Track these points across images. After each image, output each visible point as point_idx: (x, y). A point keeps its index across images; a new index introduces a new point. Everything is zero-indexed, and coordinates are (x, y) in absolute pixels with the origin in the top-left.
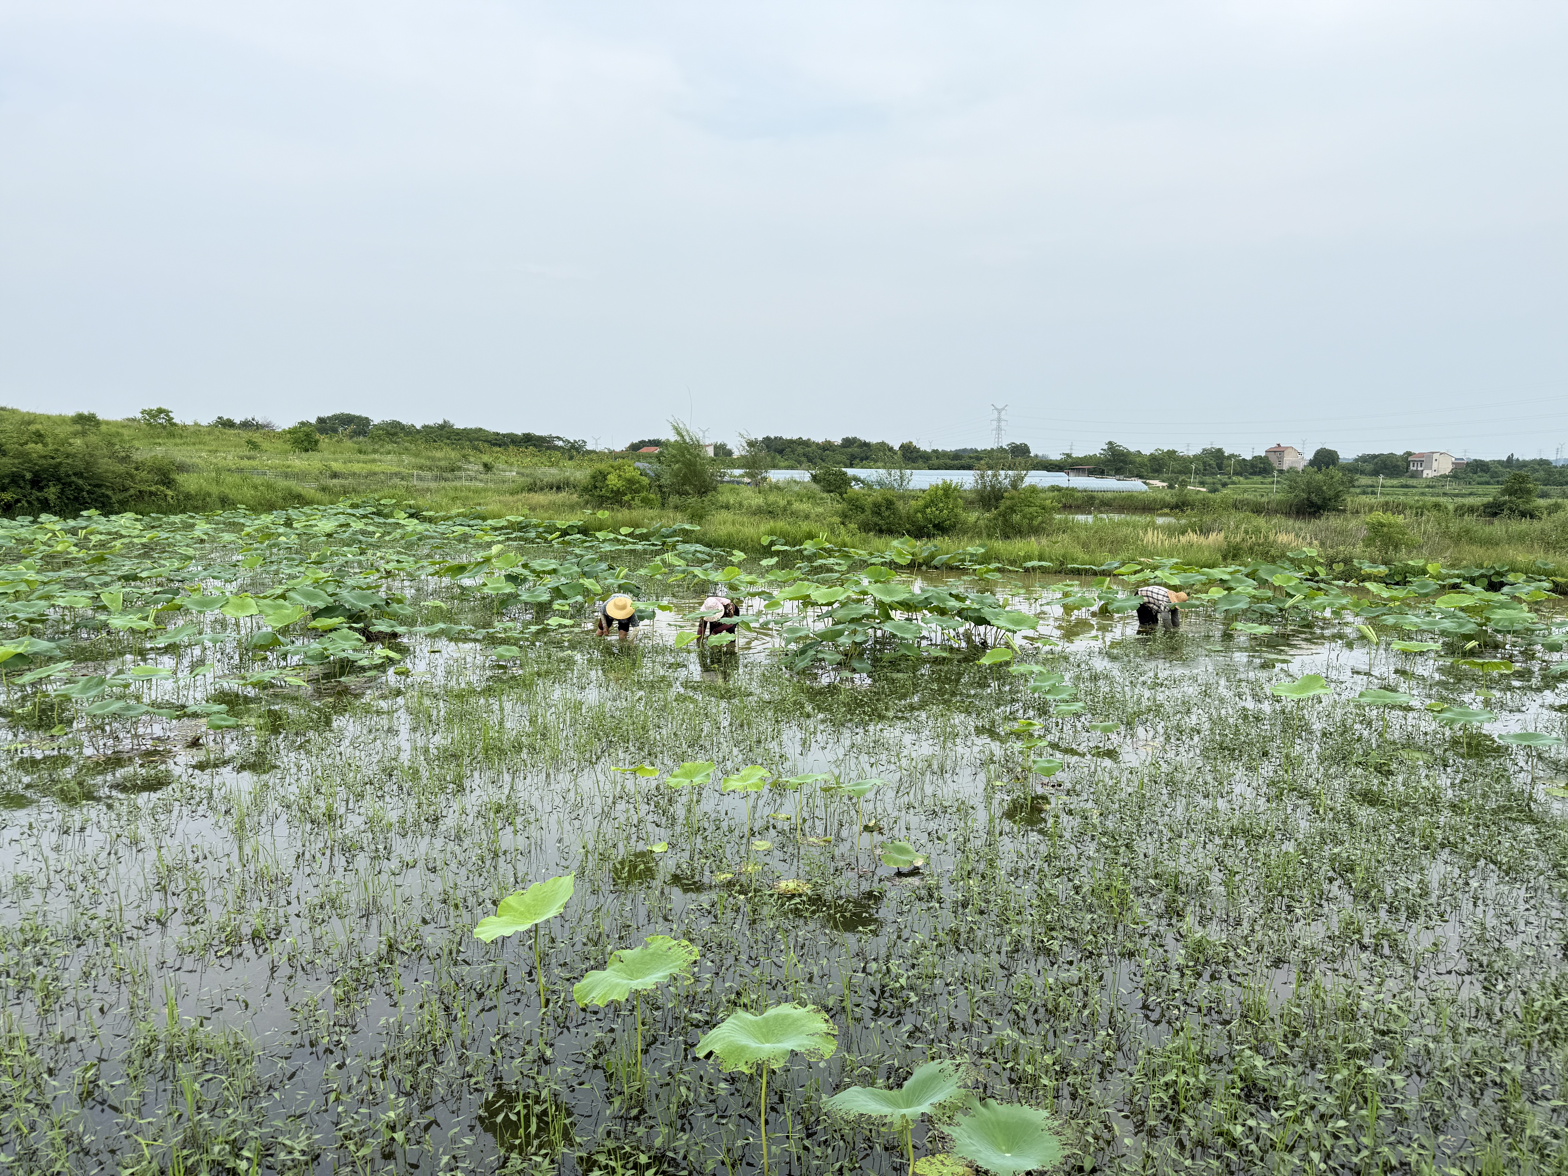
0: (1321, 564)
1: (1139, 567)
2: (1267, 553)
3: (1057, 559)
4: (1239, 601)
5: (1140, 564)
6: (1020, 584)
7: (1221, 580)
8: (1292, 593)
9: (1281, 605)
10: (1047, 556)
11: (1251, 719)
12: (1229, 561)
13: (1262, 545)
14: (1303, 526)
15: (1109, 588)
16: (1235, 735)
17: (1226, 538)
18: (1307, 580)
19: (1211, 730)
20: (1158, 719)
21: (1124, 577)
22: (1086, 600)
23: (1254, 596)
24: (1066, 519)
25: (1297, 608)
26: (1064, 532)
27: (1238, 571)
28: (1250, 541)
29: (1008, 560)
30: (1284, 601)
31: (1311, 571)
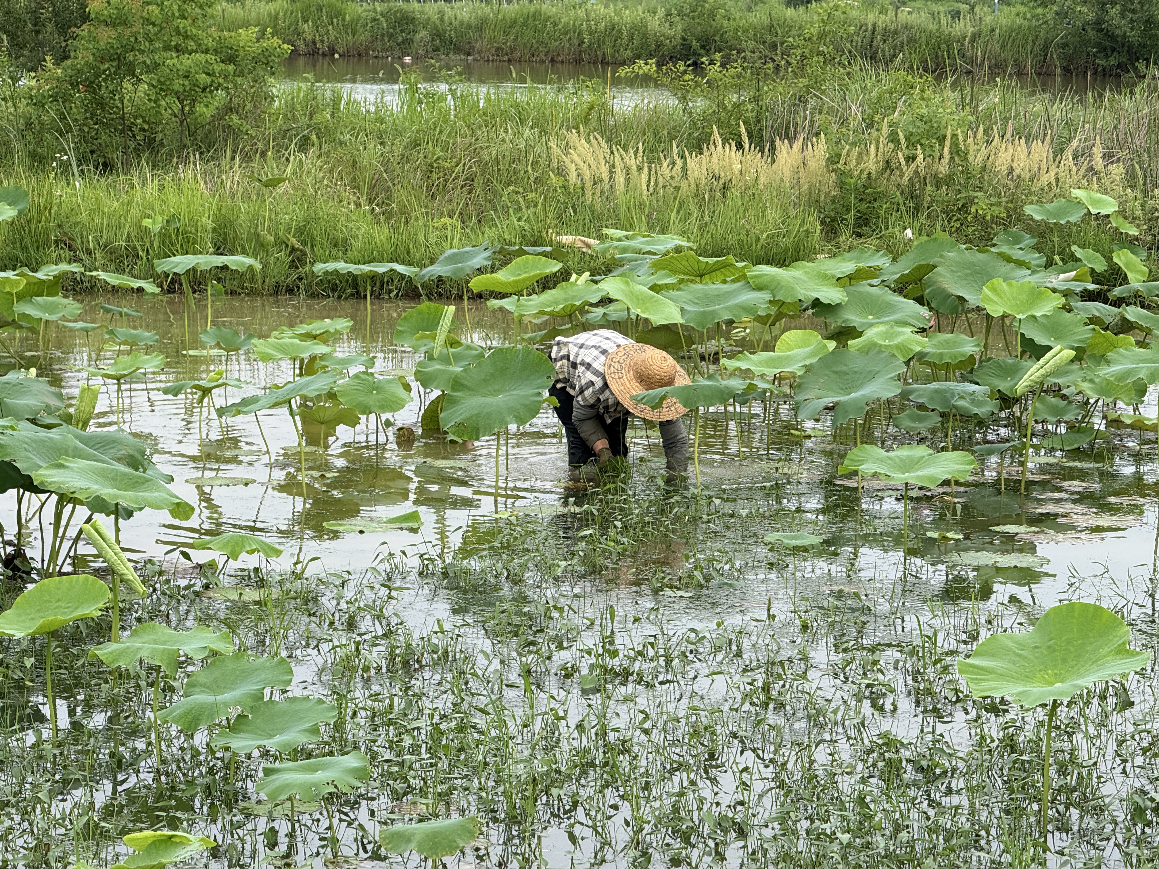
0: (1131, 243)
1: (555, 267)
2: (964, 208)
3: (281, 243)
4: (872, 376)
5: (555, 255)
6: (148, 336)
7: (817, 303)
8: (1041, 340)
9: (1004, 386)
10: (244, 231)
11: (909, 774)
12: (845, 238)
13: (949, 180)
14: (1079, 114)
15: (453, 343)
16: (859, 831)
17: (833, 160)
18: (1088, 296)
19: (783, 819)
20: (611, 796)
21: (507, 304)
22: (377, 387)
23: (920, 357)
24: (311, 96)
25: (1056, 391)
26: (304, 145)
27: (872, 272)
28: (908, 172)
29: (107, 248)
30: (1014, 372)
31: (1100, 266)
